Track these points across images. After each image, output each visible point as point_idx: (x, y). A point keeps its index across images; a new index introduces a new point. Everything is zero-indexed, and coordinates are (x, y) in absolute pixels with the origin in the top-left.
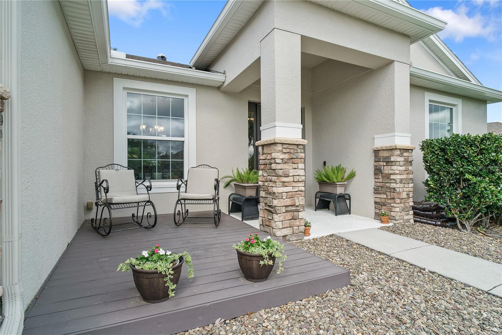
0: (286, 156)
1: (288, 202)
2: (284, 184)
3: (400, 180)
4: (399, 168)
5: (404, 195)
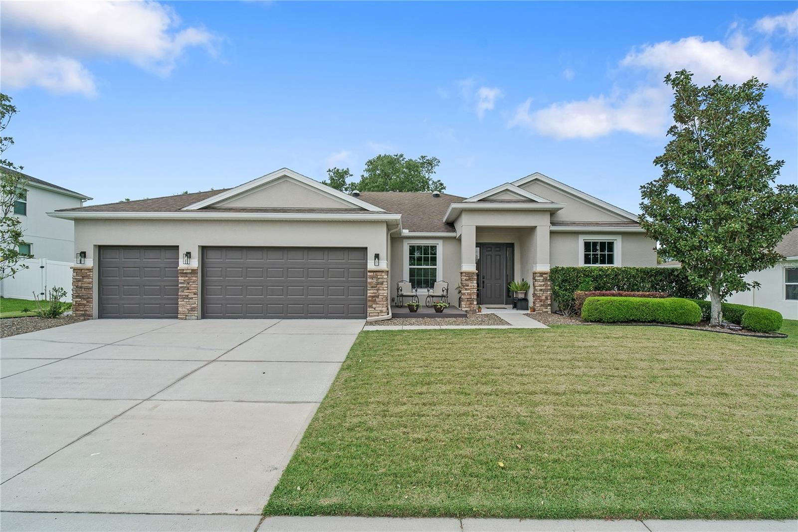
0: (467, 278)
1: (468, 297)
2: (466, 289)
3: (541, 290)
4: (540, 283)
5: (544, 298)
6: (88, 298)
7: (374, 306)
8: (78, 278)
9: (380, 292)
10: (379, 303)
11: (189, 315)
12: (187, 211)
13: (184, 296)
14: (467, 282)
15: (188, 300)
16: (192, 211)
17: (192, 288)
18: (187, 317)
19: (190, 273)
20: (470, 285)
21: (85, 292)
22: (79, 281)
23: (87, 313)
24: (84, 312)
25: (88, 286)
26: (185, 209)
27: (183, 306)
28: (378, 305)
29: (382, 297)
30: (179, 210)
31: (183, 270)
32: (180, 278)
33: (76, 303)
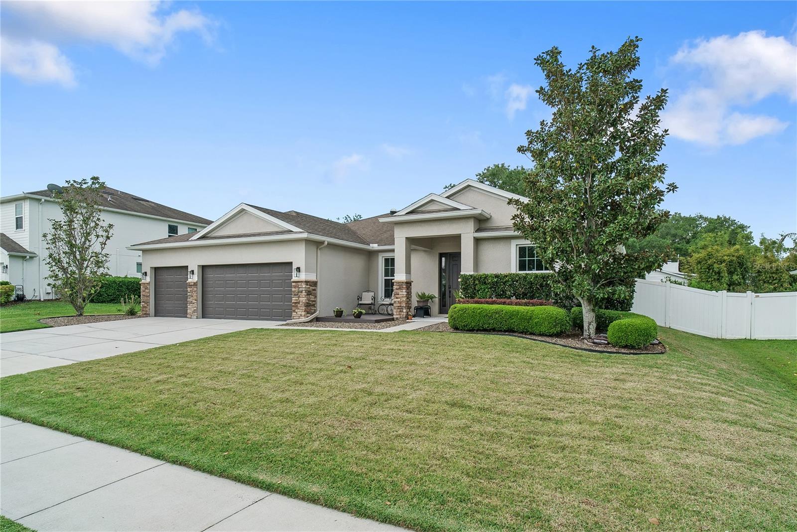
0: (398, 287)
1: (399, 305)
2: (397, 298)
6: (148, 303)
7: (296, 310)
9: (300, 299)
10: (299, 308)
12: (192, 240)
13: (191, 302)
14: (397, 291)
15: (192, 305)
16: (195, 240)
17: (194, 297)
18: (192, 317)
19: (193, 285)
20: (400, 293)
21: (146, 299)
22: (144, 291)
23: (147, 312)
25: (147, 295)
27: (191, 309)
28: (299, 310)
29: (302, 303)
30: (188, 240)
31: (190, 283)
32: (188, 289)
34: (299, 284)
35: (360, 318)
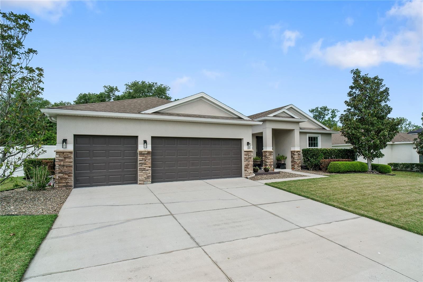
0: (269, 154)
1: (270, 163)
2: (269, 160)
3: (297, 159)
4: (297, 156)
5: (298, 163)
7: (247, 170)
8: (61, 158)
9: (250, 162)
10: (249, 168)
11: (146, 181)
12: (145, 114)
13: (143, 169)
14: (269, 156)
15: (145, 172)
16: (148, 114)
17: (148, 164)
18: (145, 183)
19: (146, 154)
20: (270, 157)
21: (67, 169)
22: (61, 161)
23: (69, 184)
24: (65, 184)
25: (69, 164)
26: (143, 112)
27: (141, 176)
28: (249, 170)
29: (251, 165)
30: (139, 113)
31: (142, 152)
32: (139, 157)
33: (59, 178)
34: (249, 153)
35: (268, 172)
